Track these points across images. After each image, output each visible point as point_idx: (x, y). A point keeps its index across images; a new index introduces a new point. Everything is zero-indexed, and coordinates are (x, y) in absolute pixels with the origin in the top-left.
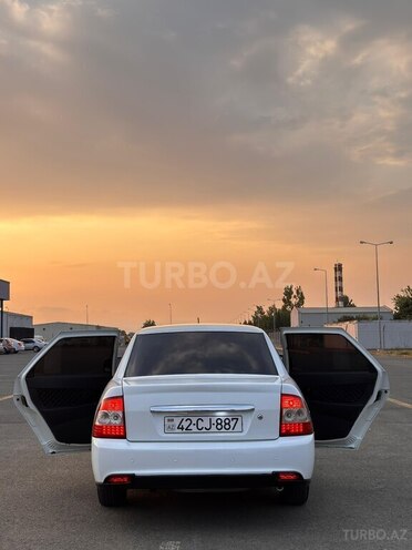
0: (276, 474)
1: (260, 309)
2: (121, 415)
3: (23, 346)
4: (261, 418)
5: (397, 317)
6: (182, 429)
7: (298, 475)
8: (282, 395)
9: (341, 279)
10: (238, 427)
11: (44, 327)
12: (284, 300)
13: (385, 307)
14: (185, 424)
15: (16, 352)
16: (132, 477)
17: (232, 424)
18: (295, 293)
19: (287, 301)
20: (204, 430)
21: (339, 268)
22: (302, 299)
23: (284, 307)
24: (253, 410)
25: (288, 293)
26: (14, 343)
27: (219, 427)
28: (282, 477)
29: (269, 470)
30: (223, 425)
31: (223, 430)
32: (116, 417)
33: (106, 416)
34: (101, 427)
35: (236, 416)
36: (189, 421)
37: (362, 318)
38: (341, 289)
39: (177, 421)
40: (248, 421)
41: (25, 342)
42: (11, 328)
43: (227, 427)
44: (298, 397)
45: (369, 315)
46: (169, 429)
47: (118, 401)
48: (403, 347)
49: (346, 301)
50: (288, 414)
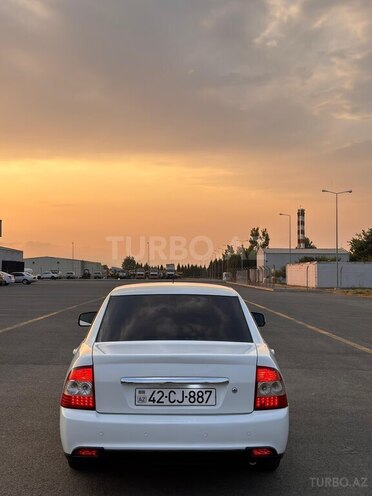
0: (249, 450)
1: (230, 248)
2: (90, 385)
3: (13, 279)
4: (235, 391)
5: (353, 259)
6: (154, 401)
7: (272, 450)
8: (258, 367)
9: (303, 223)
10: (212, 400)
11: (34, 261)
12: (251, 242)
13: (341, 249)
14: (157, 397)
15: (6, 284)
16: (101, 450)
17: (205, 397)
18: (261, 234)
19: (254, 243)
20: (176, 403)
21: (301, 213)
22: (267, 239)
23: (251, 248)
24: (228, 382)
25: (255, 233)
26: (5, 276)
27: (192, 400)
28: (256, 453)
29: (242, 446)
30: (196, 398)
31: (196, 403)
32: (86, 387)
33: (74, 385)
34: (70, 397)
35: (210, 388)
36: (161, 394)
37: (321, 259)
38: (303, 232)
39: (148, 393)
40: (222, 394)
41: (15, 275)
42: (4, 262)
43: (200, 400)
44: (274, 369)
45: (327, 257)
46: (140, 401)
47: (88, 370)
48: (357, 286)
49: (306, 243)
50: (264, 387)
